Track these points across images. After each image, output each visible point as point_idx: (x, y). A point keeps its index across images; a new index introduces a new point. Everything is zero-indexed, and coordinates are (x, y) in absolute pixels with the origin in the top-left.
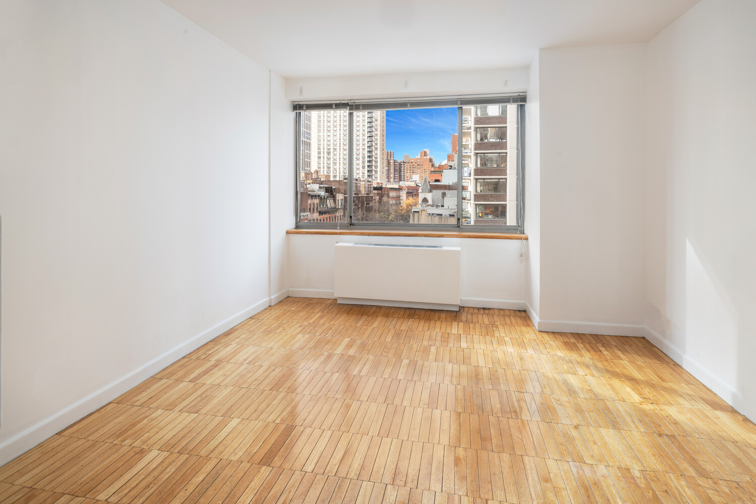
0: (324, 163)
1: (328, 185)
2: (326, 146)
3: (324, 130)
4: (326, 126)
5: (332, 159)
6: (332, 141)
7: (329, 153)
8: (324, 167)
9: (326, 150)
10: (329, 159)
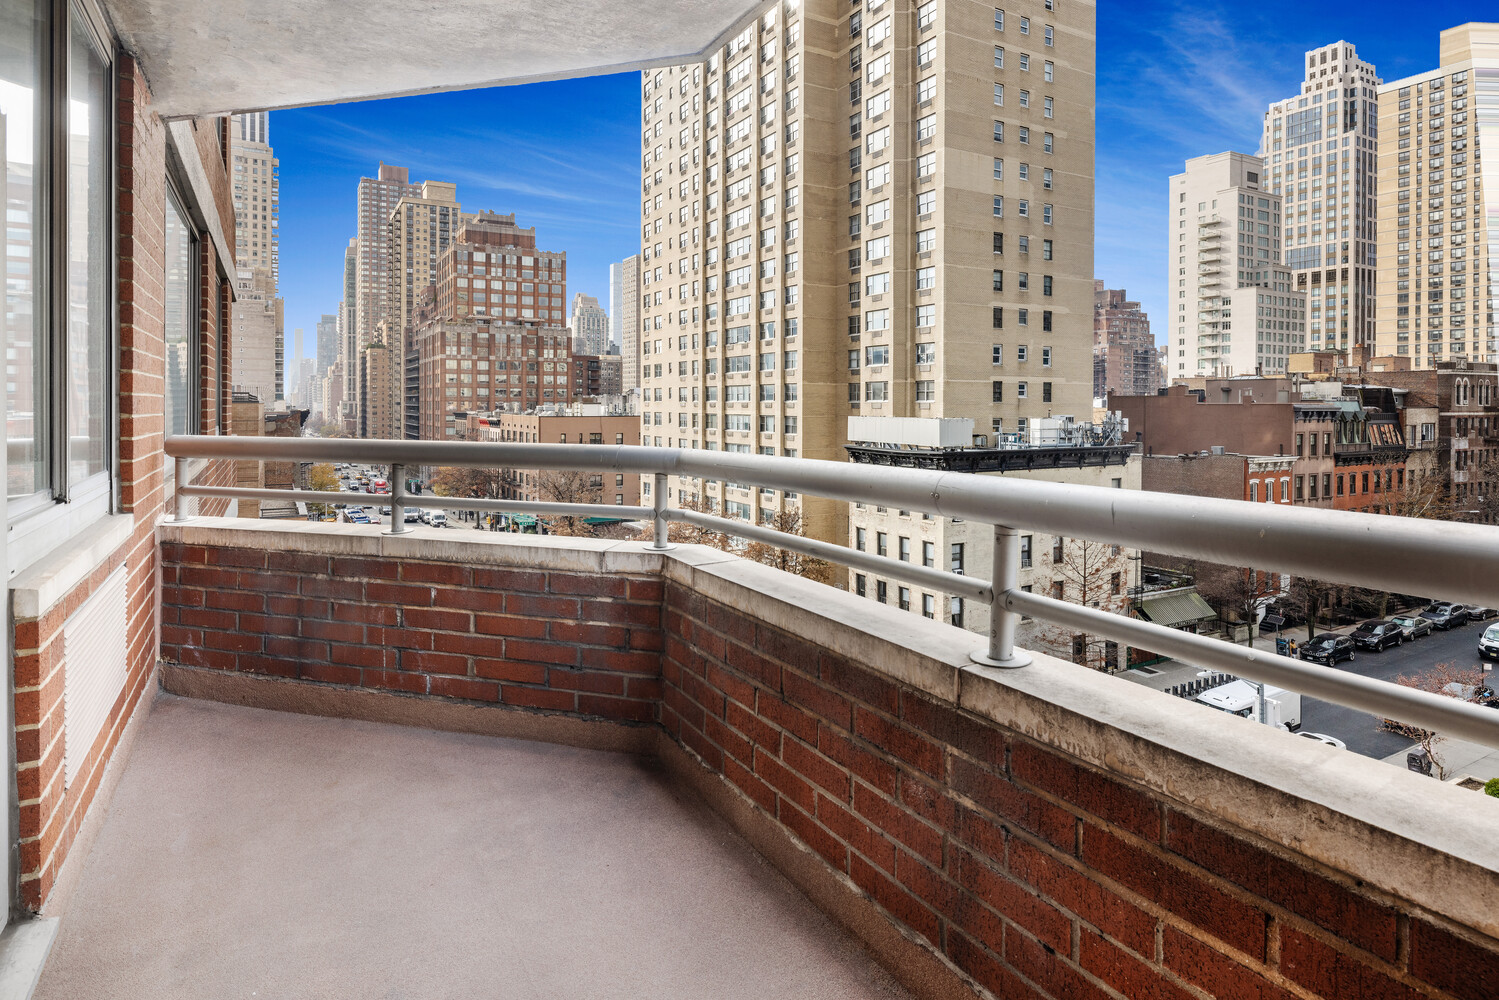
0: (1418, 325)
1: (1385, 384)
2: (1425, 275)
3: (1418, 234)
4: (1425, 222)
5: (1446, 312)
6: (1447, 260)
7: (1436, 296)
8: (1418, 337)
9: (1425, 289)
10: (1435, 312)
